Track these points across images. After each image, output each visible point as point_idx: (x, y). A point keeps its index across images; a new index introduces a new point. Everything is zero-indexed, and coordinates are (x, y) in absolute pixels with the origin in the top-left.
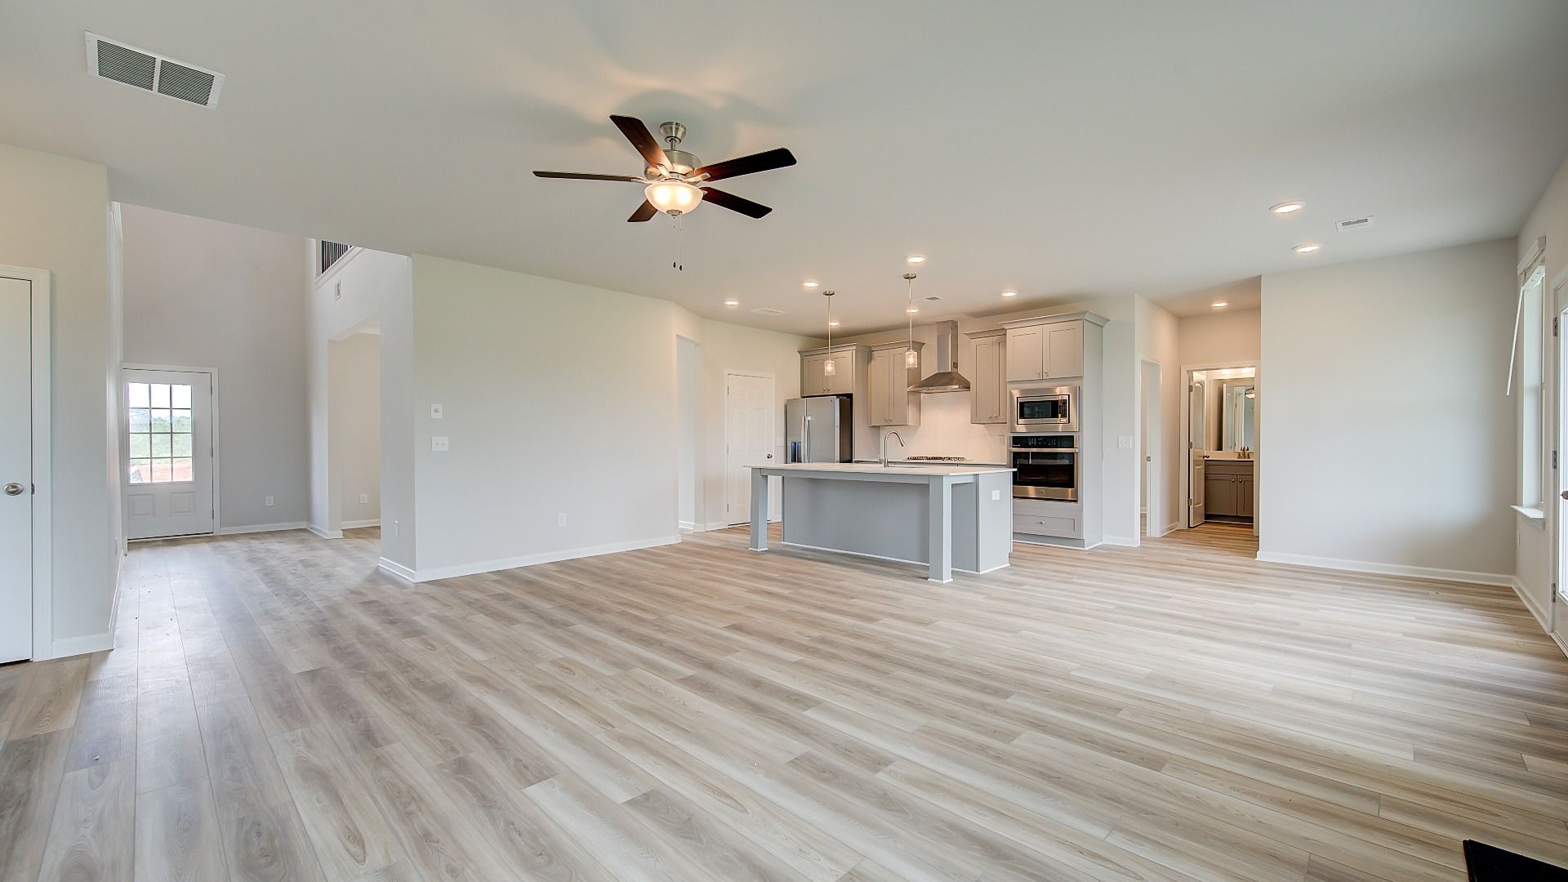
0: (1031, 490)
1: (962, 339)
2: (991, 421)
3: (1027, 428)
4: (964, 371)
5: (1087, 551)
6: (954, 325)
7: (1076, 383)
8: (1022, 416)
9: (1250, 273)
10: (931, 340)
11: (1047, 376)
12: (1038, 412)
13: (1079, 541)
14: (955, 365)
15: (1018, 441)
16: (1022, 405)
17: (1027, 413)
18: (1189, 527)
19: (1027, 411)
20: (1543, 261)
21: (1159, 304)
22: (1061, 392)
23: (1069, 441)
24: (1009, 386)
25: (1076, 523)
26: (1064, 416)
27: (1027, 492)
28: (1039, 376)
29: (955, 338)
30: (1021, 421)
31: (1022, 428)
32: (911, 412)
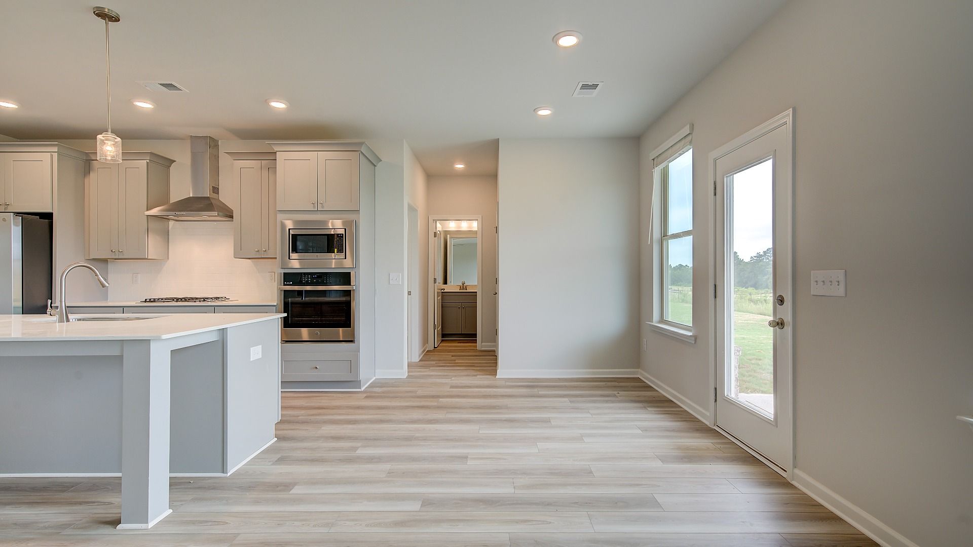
0: (305, 332)
1: (224, 161)
2: (259, 257)
3: (300, 263)
4: (227, 197)
5: (364, 392)
6: (213, 143)
7: (352, 217)
8: (295, 249)
9: (491, 136)
10: (182, 158)
11: (323, 207)
12: (312, 247)
13: (357, 383)
14: (216, 190)
15: (289, 278)
16: (295, 238)
17: (300, 248)
18: (434, 347)
19: (300, 246)
20: (691, 142)
21: (418, 157)
22: (336, 226)
23: (345, 278)
24: (280, 217)
25: (353, 364)
26: (340, 250)
27: (300, 334)
28: (314, 207)
29: (215, 158)
30: (294, 256)
31: (296, 263)
32: (153, 246)
